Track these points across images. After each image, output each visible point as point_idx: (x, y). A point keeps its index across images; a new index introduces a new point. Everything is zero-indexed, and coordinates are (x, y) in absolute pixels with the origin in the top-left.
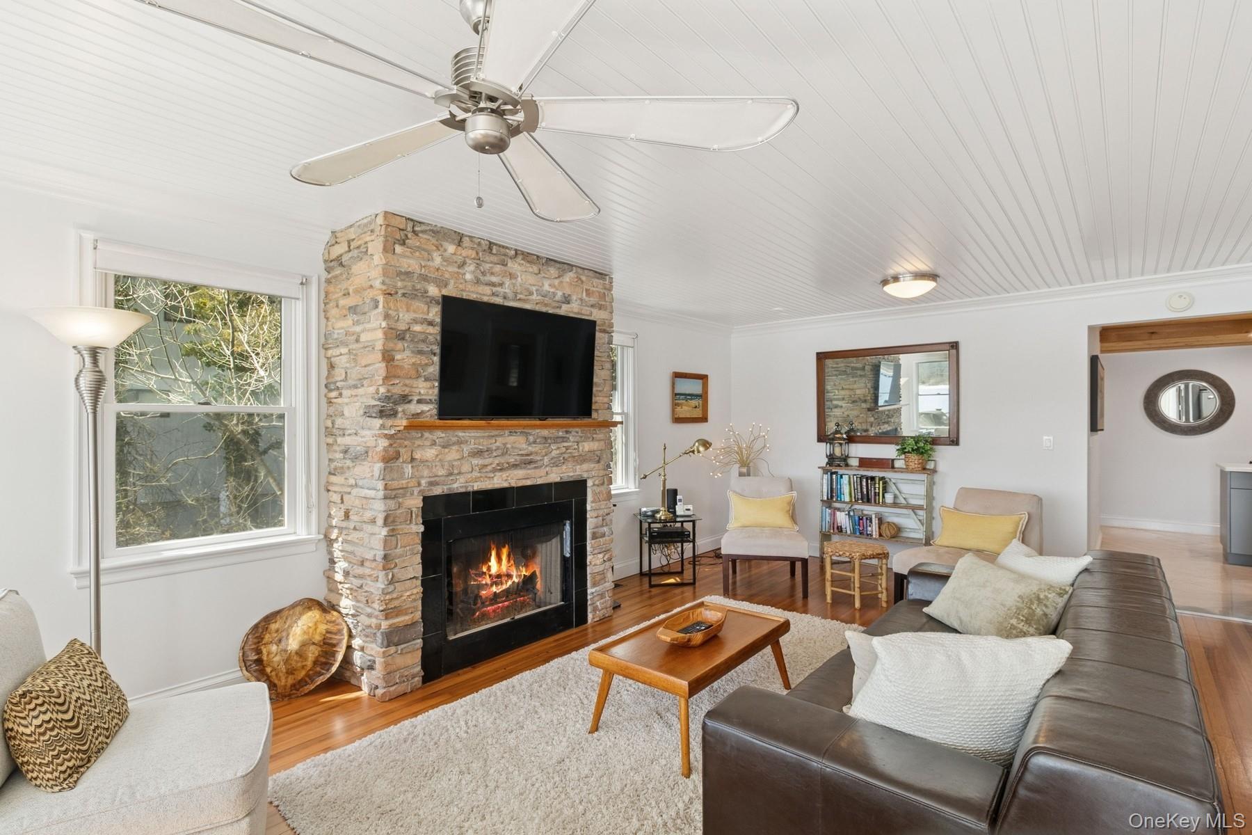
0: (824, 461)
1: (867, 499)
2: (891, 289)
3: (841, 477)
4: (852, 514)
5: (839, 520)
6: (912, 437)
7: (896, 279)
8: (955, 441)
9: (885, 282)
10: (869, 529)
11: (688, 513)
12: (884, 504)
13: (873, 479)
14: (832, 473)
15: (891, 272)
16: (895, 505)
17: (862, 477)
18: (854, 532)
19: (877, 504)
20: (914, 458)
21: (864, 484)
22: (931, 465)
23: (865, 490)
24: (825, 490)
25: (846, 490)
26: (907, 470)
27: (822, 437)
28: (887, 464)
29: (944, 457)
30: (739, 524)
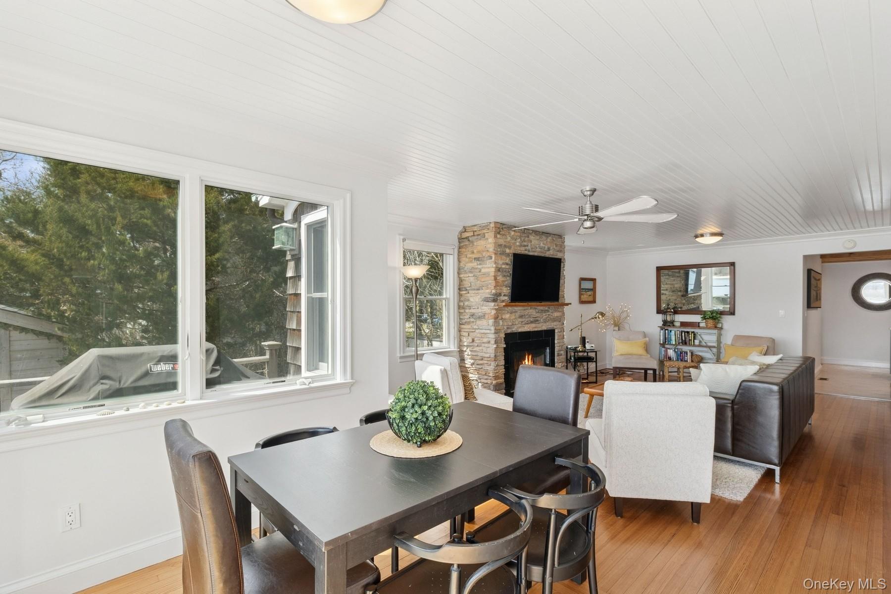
0: (661, 324)
1: (685, 343)
2: (699, 240)
3: (671, 331)
4: (676, 350)
5: (669, 354)
6: (709, 311)
7: (702, 235)
8: (732, 313)
9: (696, 237)
10: (686, 358)
11: (592, 348)
12: (694, 345)
13: (688, 332)
14: (665, 330)
15: (700, 232)
16: (700, 346)
17: (682, 332)
18: (677, 360)
19: (690, 345)
20: (711, 322)
21: (683, 335)
22: (720, 325)
23: (684, 338)
24: (662, 338)
25: (673, 338)
26: (707, 328)
27: (659, 311)
28: (696, 325)
29: (727, 322)
30: (619, 354)
